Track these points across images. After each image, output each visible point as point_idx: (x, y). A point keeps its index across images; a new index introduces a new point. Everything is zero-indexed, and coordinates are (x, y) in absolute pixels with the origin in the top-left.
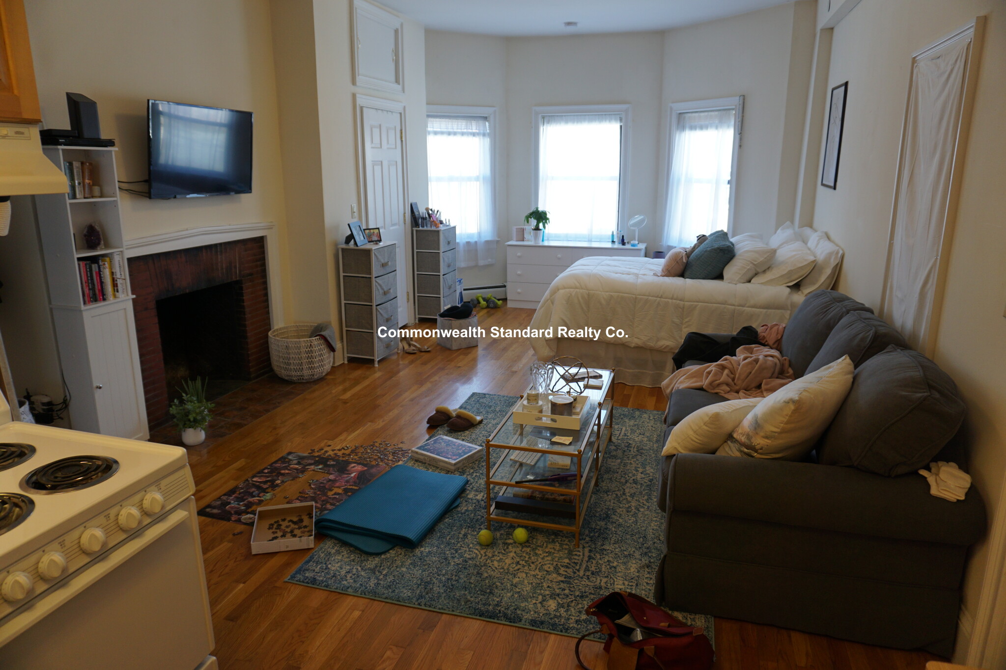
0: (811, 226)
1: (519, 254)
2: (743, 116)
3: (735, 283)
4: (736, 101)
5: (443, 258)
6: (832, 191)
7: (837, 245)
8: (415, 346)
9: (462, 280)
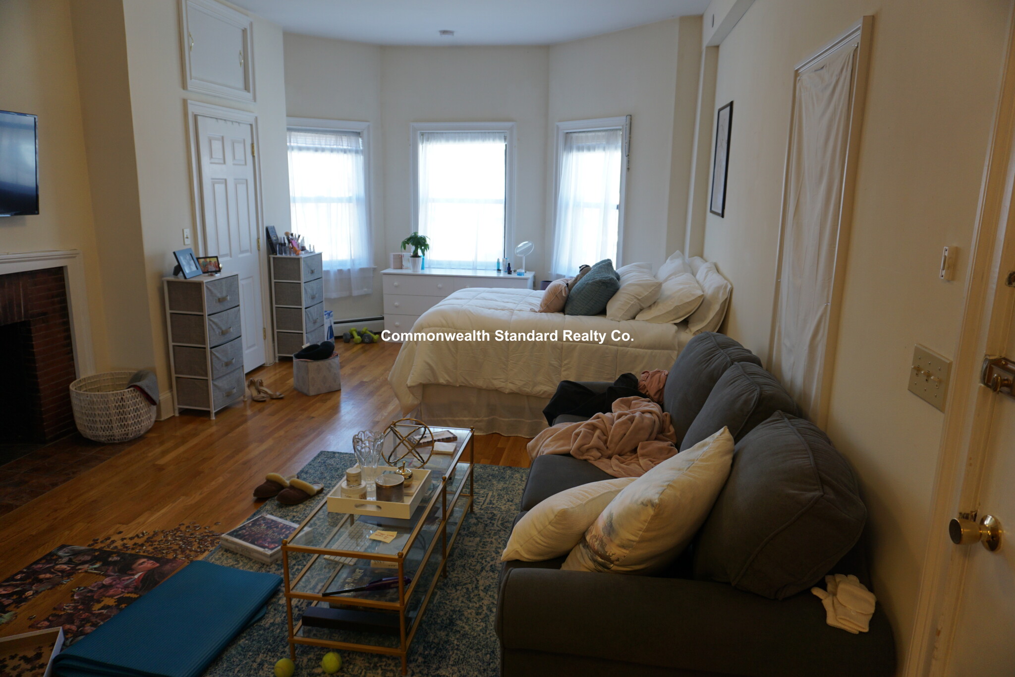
0: (701, 255)
1: (396, 284)
2: (630, 138)
3: (618, 319)
4: (622, 121)
5: (305, 289)
6: (720, 218)
7: (726, 278)
8: (266, 393)
9: (332, 312)
